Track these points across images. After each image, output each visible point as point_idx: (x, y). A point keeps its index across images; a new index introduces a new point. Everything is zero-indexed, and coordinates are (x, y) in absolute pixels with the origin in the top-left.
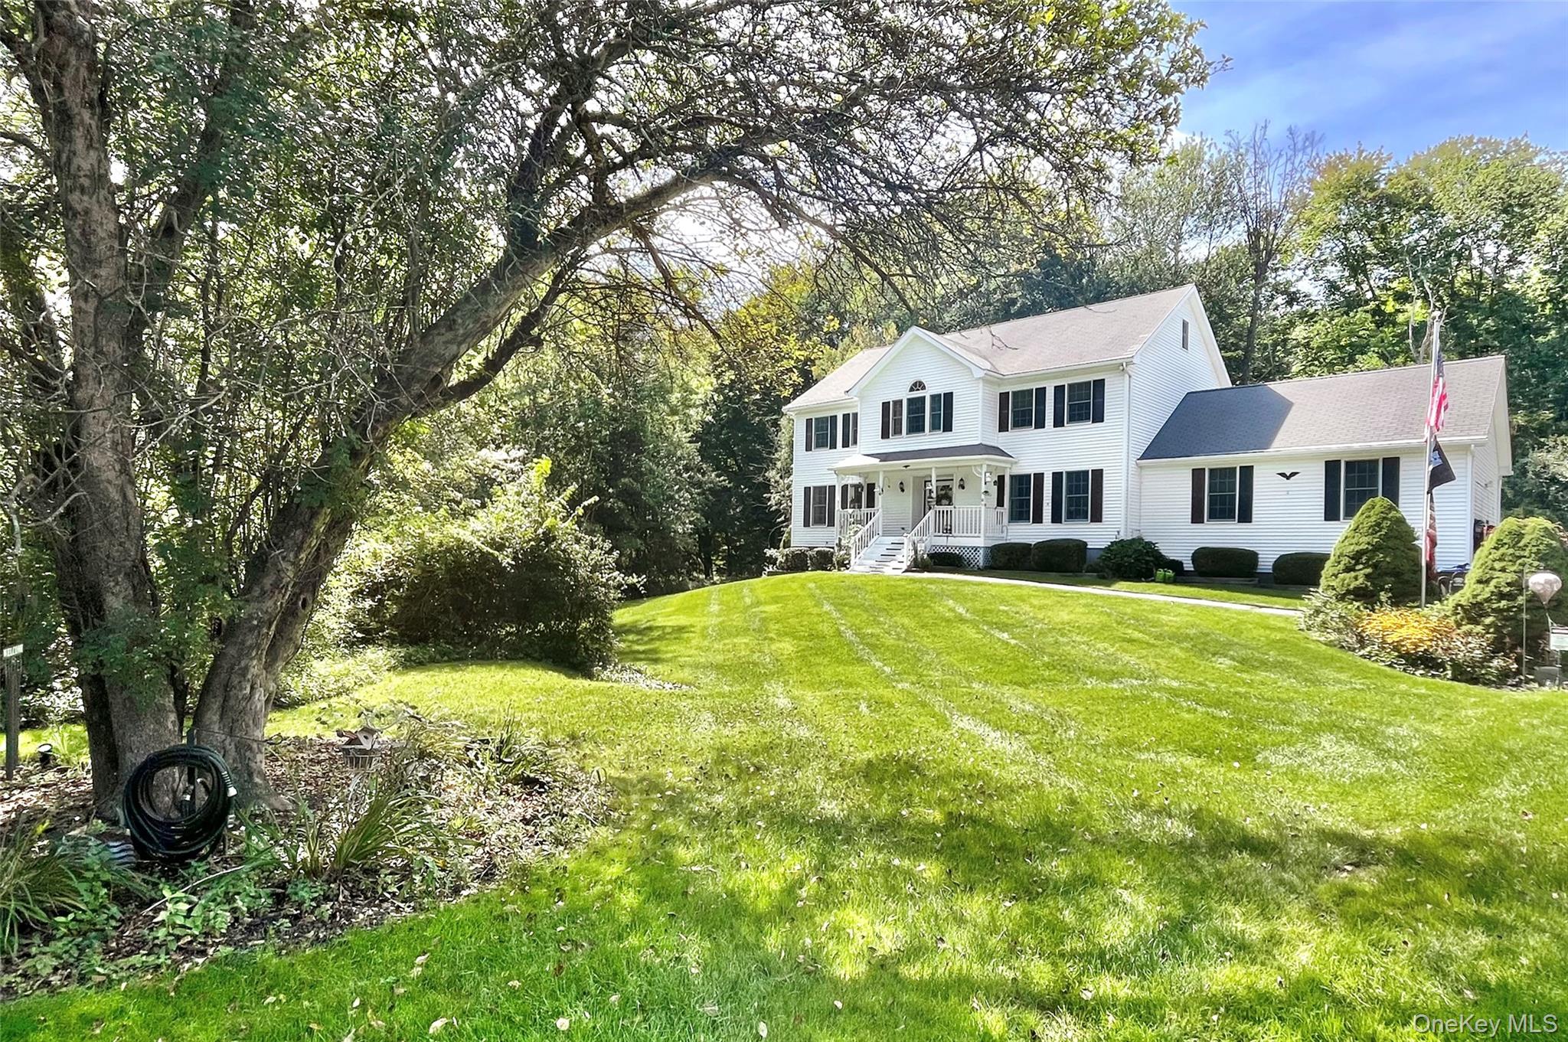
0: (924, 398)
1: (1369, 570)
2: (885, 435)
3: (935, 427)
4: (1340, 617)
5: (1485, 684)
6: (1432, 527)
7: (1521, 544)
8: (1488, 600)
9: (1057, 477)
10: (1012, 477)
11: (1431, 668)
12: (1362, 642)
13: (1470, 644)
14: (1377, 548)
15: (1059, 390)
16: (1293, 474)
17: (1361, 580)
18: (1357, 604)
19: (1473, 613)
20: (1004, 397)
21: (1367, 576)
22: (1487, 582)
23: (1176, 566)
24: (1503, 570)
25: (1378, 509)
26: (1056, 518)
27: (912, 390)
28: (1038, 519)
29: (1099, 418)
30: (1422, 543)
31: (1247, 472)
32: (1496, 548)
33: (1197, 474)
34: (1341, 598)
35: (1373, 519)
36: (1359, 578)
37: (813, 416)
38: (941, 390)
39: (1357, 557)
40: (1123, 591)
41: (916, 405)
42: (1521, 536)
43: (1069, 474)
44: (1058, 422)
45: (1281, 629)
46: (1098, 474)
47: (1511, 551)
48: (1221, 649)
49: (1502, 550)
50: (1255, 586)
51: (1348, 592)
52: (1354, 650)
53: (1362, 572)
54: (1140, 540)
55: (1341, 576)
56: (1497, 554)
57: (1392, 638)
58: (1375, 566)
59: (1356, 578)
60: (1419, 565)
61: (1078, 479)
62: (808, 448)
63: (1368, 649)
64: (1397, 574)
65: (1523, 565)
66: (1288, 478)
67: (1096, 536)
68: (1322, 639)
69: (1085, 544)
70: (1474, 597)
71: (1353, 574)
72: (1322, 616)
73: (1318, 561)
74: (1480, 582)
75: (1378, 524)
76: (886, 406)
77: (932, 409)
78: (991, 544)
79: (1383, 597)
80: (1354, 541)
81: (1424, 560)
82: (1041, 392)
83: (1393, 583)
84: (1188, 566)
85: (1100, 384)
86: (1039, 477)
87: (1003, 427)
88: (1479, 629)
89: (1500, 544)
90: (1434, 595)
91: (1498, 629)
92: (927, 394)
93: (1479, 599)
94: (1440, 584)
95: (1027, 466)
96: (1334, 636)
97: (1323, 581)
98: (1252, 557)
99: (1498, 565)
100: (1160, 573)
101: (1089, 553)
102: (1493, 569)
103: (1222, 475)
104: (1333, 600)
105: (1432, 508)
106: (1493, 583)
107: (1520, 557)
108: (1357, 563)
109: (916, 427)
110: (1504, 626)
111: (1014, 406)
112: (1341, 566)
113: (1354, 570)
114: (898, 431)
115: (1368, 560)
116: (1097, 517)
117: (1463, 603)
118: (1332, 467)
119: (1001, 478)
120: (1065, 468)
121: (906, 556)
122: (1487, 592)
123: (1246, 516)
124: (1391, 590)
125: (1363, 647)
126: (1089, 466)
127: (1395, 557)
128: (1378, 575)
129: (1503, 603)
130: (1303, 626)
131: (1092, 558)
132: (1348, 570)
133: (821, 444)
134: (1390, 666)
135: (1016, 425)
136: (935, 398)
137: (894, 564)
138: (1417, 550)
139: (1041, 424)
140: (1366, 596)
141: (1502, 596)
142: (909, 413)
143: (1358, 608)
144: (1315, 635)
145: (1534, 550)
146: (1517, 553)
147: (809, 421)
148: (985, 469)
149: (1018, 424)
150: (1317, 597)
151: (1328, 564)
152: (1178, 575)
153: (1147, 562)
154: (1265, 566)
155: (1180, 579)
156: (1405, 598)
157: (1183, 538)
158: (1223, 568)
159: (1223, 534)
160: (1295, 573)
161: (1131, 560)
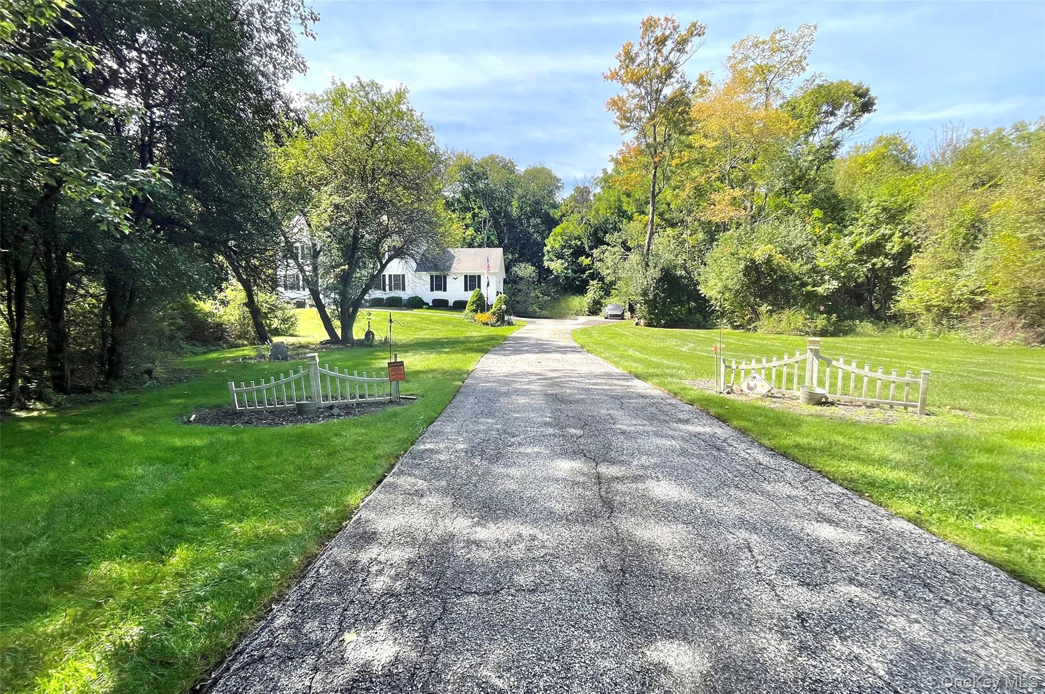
4: (471, 316)
5: (496, 326)
6: (487, 295)
8: (496, 311)
9: (390, 276)
11: (487, 324)
13: (494, 320)
14: (477, 299)
16: (456, 278)
19: (494, 314)
21: (476, 306)
23: (427, 304)
24: (499, 305)
25: (477, 289)
26: (391, 289)
30: (486, 299)
31: (445, 277)
33: (431, 277)
34: (471, 312)
35: (476, 292)
36: (474, 307)
39: (474, 302)
40: (416, 311)
42: (501, 298)
43: (394, 275)
46: (403, 276)
47: (500, 301)
48: (448, 324)
50: (448, 309)
51: (472, 310)
54: (417, 297)
55: (471, 306)
56: (498, 302)
57: (480, 319)
58: (477, 304)
60: (485, 303)
61: (397, 277)
64: (481, 306)
65: (502, 304)
67: (405, 295)
68: (468, 321)
69: (401, 298)
70: (494, 310)
72: (467, 316)
73: (465, 302)
74: (495, 307)
75: (477, 294)
79: (479, 311)
80: (473, 298)
84: (431, 304)
88: (495, 316)
90: (488, 310)
91: (497, 316)
94: (489, 307)
96: (470, 320)
97: (467, 307)
98: (447, 301)
100: (424, 306)
101: (403, 300)
102: (497, 305)
103: (438, 277)
104: (469, 312)
105: (487, 290)
106: (497, 307)
107: (502, 302)
110: (499, 316)
112: (471, 304)
113: (473, 305)
115: (476, 302)
116: (404, 289)
117: (492, 311)
118: (466, 277)
120: (392, 273)
122: (496, 309)
123: (445, 290)
124: (480, 309)
125: (475, 322)
126: (400, 274)
127: (481, 302)
128: (478, 306)
129: (499, 311)
130: (463, 318)
131: (403, 302)
134: (480, 324)
140: (475, 311)
143: (474, 314)
144: (466, 320)
150: (467, 311)
151: (468, 303)
153: (420, 303)
154: (451, 303)
155: (430, 308)
156: (482, 311)
157: (429, 296)
158: (440, 304)
159: (439, 295)
160: (460, 306)
161: (416, 303)
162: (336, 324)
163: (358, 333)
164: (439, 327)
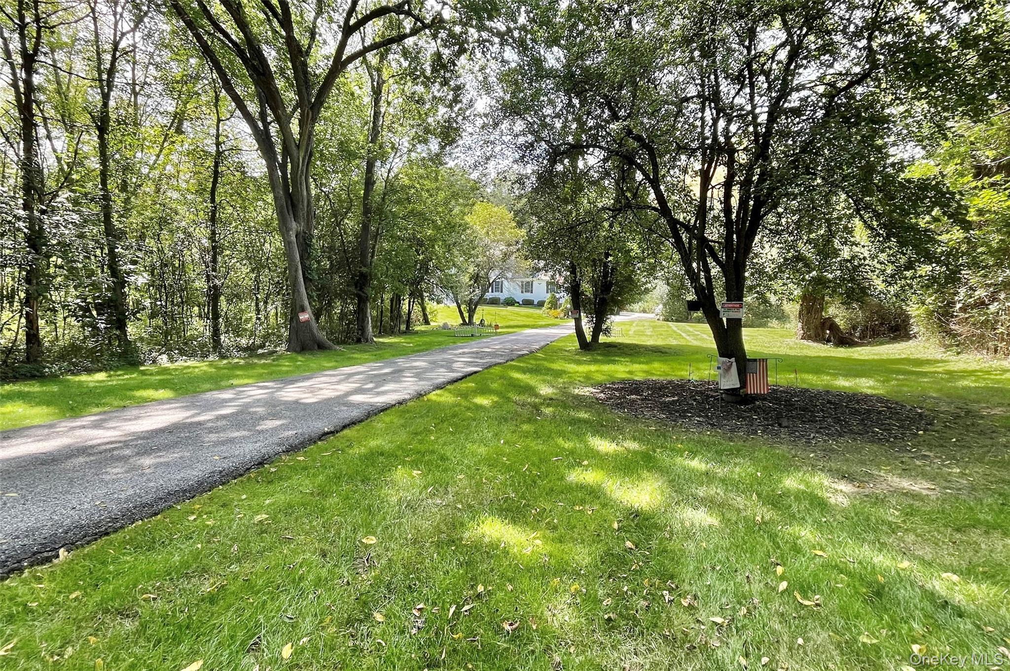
13: (562, 315)
40: (509, 308)
67: (503, 296)
73: (544, 302)
116: (502, 292)
123: (531, 292)
140: (550, 308)
150: (544, 308)
154: (536, 303)
155: (520, 305)
156: (555, 308)
157: (520, 297)
158: (528, 303)
159: (528, 296)
160: (541, 304)
161: (510, 302)
162: (466, 315)
163: (476, 319)
164: (524, 319)
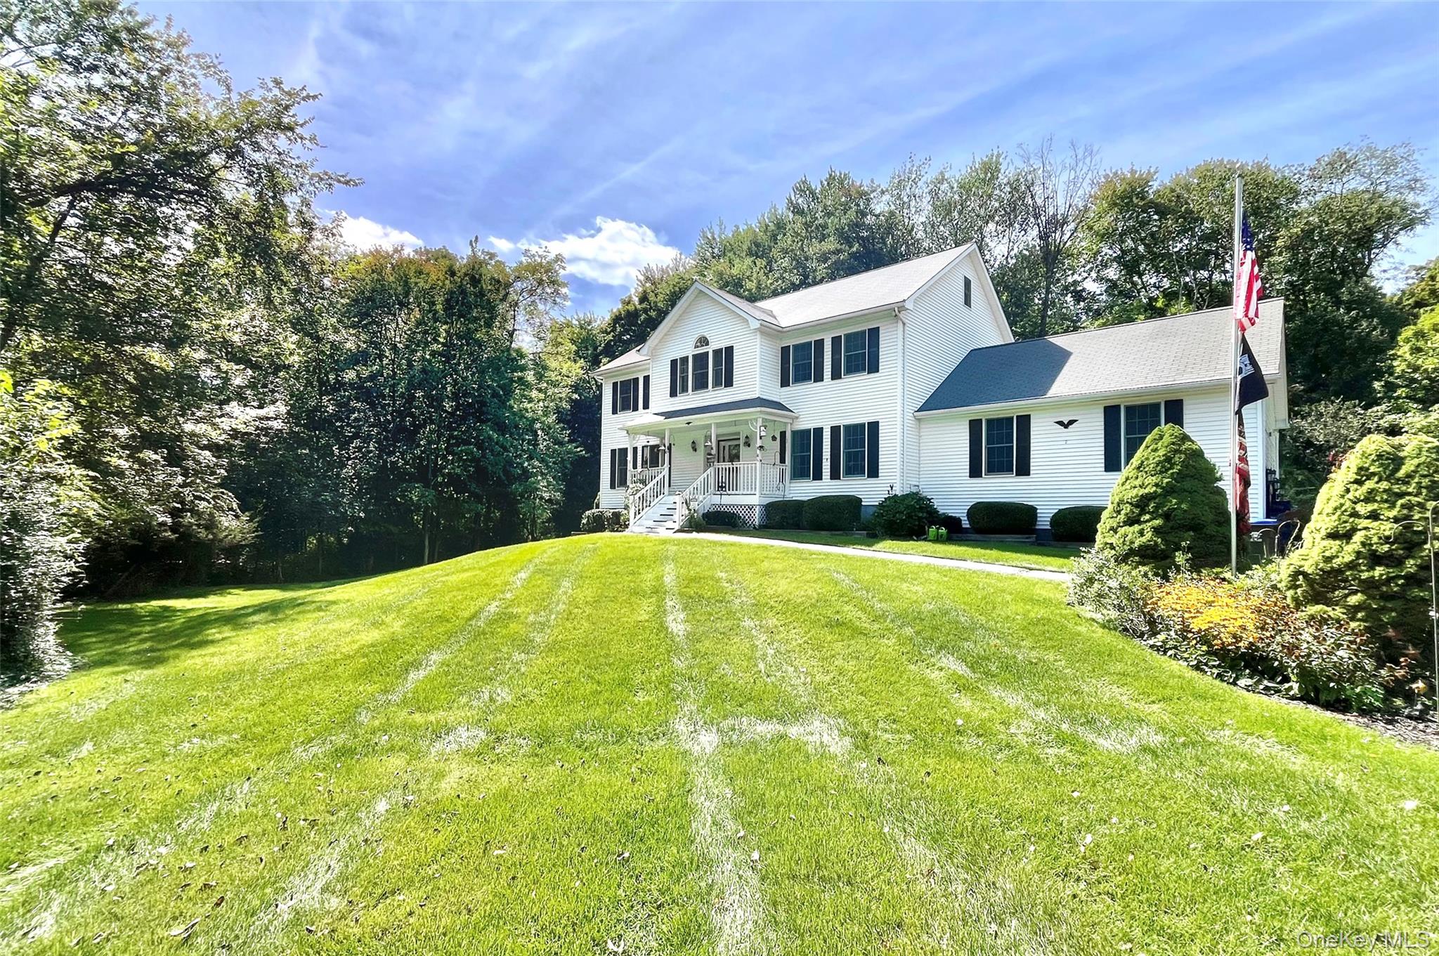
0: (707, 353)
1: (1158, 522)
2: (673, 393)
3: (717, 383)
4: (1122, 588)
5: (1363, 713)
6: (1243, 459)
7: (1401, 474)
8: (1352, 566)
9: (835, 430)
10: (794, 433)
11: (1262, 674)
12: (1154, 626)
14: (1169, 491)
15: (836, 341)
16: (1071, 422)
17: (1148, 535)
18: (1143, 569)
20: (785, 351)
21: (1156, 530)
22: (1348, 536)
24: (1374, 516)
25: (1167, 439)
26: (835, 475)
27: (696, 347)
28: (818, 476)
29: (874, 368)
30: (1230, 485)
31: (1025, 421)
32: (1357, 482)
33: (975, 425)
34: (1122, 559)
35: (1161, 452)
36: (1144, 534)
37: (619, 380)
38: (722, 345)
39: (1142, 504)
41: (701, 360)
42: (1398, 462)
43: (847, 427)
44: (836, 375)
45: (1046, 602)
46: (874, 426)
47: (1384, 485)
49: (1370, 484)
50: (1032, 544)
51: (1132, 552)
52: (1142, 635)
53: (1150, 524)
54: (915, 496)
55: (1122, 531)
56: (1361, 491)
57: (1197, 624)
58: (1167, 516)
59: (1141, 533)
60: (1228, 515)
61: (855, 431)
62: (614, 412)
63: (1162, 637)
64: (1195, 526)
65: (1409, 507)
66: (1066, 426)
67: (870, 492)
68: (1098, 617)
69: (860, 500)
70: (1328, 560)
71: (1137, 528)
72: (1096, 585)
74: (1333, 536)
75: (1168, 459)
76: (674, 362)
77: (714, 366)
78: (766, 501)
79: (1180, 558)
80: (1137, 483)
81: (1232, 508)
82: (820, 344)
83: (1193, 540)
85: (875, 333)
86: (819, 432)
87: (785, 383)
88: (1338, 612)
89: (1363, 475)
91: (1372, 615)
92: (710, 349)
93: (1336, 563)
95: (807, 422)
96: (1114, 614)
97: (1098, 537)
98: (1031, 512)
99: (1362, 509)
100: (933, 530)
101: (863, 509)
102: (1355, 514)
103: (999, 426)
104: (1112, 564)
105: (1241, 434)
106: (1358, 537)
107: (1401, 495)
108: (1143, 512)
109: (701, 384)
110: (1382, 610)
111: (794, 361)
112: (1122, 517)
113: (1138, 522)
114: (684, 389)
115: (1157, 508)
117: (1308, 569)
118: (1111, 413)
119: (783, 434)
120: (843, 422)
121: (680, 515)
122: (1347, 553)
123: (1024, 470)
124: (1189, 549)
125: (1154, 634)
126: (865, 419)
127: (1193, 504)
128: (1172, 528)
129: (1379, 571)
130: (1074, 599)
131: (863, 517)
132: (1131, 521)
133: (625, 407)
134: (1197, 668)
135: (797, 380)
136: (717, 353)
137: (669, 524)
138: (1221, 493)
139: (819, 378)
140: (1155, 558)
141: (1375, 559)
142: (694, 370)
143: (1145, 575)
144: (1088, 611)
145: (1425, 482)
146: (1396, 488)
147: (615, 384)
148: (760, 422)
149: (798, 380)
151: (1105, 515)
152: (953, 531)
153: (920, 519)
154: (1044, 521)
155: (957, 536)
157: (961, 494)
158: (1000, 524)
159: (1001, 488)
160: (1073, 529)
161: (906, 519)
